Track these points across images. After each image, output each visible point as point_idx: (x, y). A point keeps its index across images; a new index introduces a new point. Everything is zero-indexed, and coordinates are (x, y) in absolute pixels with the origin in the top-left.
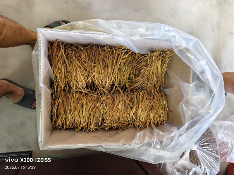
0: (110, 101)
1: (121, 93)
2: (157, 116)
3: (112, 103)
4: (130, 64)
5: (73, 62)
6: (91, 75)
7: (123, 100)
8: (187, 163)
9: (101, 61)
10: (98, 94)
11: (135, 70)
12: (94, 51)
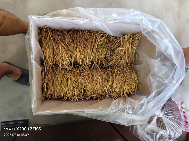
0: (90, 76)
1: (99, 69)
2: (129, 88)
3: (92, 77)
4: (106, 46)
5: (59, 44)
6: (74, 55)
7: (101, 75)
8: (155, 127)
9: (82, 43)
10: (80, 70)
11: (110, 50)
12: (76, 35)
